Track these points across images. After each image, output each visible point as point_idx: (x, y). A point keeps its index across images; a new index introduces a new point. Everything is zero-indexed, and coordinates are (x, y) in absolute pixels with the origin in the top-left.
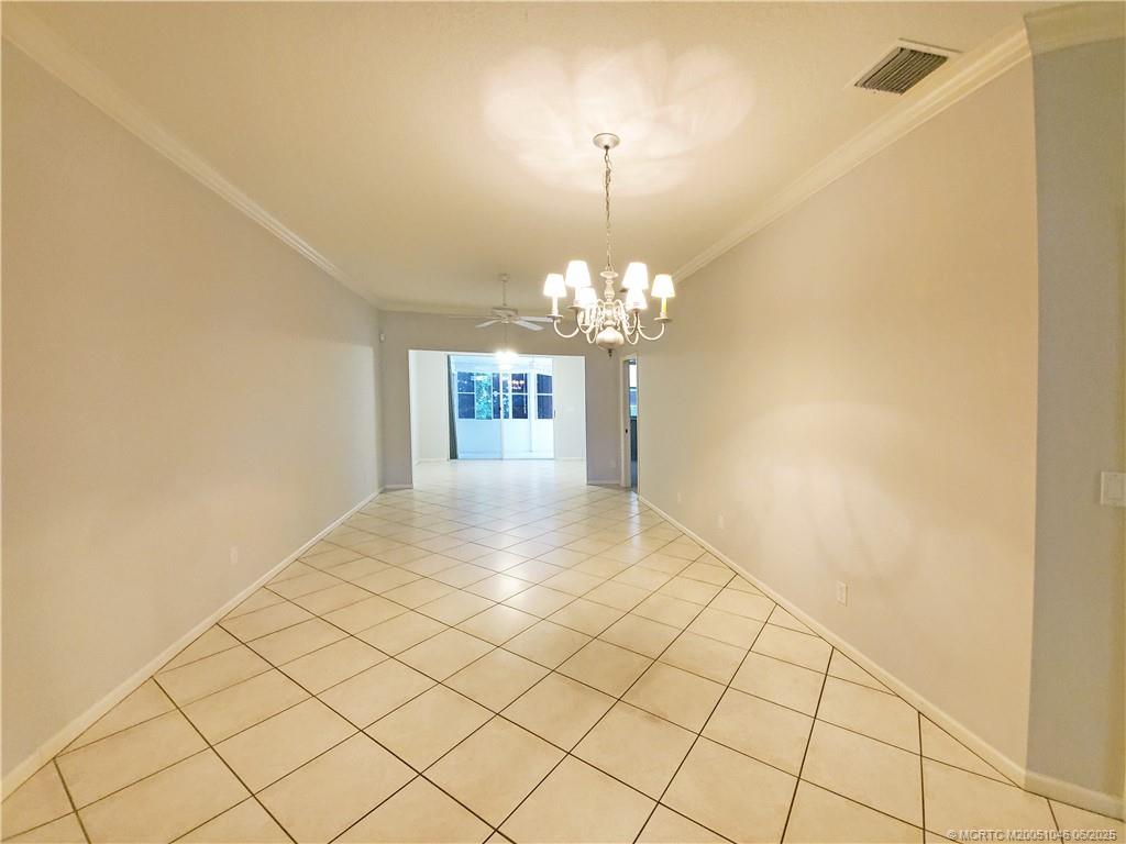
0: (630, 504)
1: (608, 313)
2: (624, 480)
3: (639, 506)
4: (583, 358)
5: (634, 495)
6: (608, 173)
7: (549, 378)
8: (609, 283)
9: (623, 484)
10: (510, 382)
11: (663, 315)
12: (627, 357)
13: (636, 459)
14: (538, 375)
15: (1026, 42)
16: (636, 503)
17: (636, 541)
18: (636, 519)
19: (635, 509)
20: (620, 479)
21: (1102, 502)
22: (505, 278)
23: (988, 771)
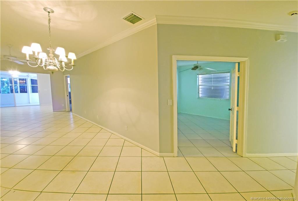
0: (70, 116)
1: (51, 61)
2: (67, 109)
3: (73, 116)
4: (49, 75)
5: (71, 113)
6: (49, 20)
7: (36, 80)
8: (51, 52)
9: (67, 110)
10: (18, 81)
11: (72, 64)
12: (66, 75)
13: (71, 103)
14: (31, 79)
15: (156, 21)
16: (72, 115)
17: (72, 125)
18: (72, 119)
19: (72, 117)
20: (66, 109)
21: (168, 104)
22: (10, 46)
23: (154, 155)
